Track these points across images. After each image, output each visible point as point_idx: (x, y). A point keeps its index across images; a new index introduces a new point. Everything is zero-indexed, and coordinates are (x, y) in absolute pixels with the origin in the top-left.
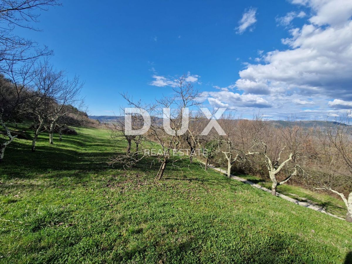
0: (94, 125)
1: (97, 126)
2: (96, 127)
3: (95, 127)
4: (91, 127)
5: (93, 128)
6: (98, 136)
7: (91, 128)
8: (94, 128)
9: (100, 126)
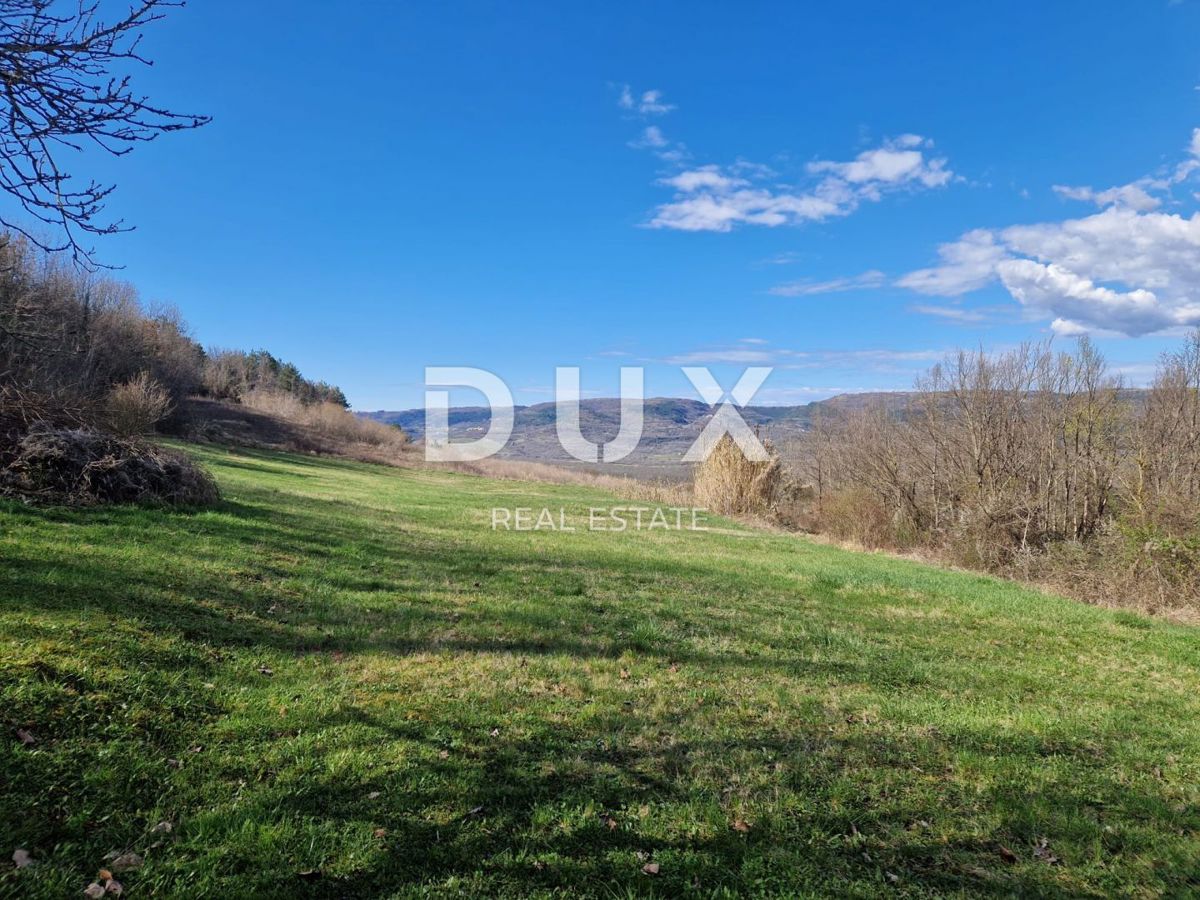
0: (381, 452)
1: (395, 456)
2: (392, 462)
3: (386, 460)
4: (364, 460)
5: (373, 466)
6: (416, 517)
7: (362, 466)
8: (379, 467)
9: (411, 456)
